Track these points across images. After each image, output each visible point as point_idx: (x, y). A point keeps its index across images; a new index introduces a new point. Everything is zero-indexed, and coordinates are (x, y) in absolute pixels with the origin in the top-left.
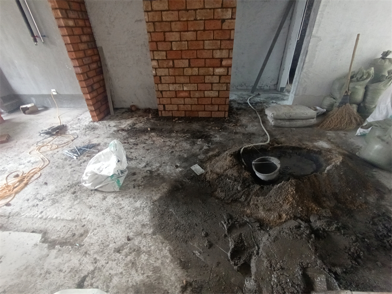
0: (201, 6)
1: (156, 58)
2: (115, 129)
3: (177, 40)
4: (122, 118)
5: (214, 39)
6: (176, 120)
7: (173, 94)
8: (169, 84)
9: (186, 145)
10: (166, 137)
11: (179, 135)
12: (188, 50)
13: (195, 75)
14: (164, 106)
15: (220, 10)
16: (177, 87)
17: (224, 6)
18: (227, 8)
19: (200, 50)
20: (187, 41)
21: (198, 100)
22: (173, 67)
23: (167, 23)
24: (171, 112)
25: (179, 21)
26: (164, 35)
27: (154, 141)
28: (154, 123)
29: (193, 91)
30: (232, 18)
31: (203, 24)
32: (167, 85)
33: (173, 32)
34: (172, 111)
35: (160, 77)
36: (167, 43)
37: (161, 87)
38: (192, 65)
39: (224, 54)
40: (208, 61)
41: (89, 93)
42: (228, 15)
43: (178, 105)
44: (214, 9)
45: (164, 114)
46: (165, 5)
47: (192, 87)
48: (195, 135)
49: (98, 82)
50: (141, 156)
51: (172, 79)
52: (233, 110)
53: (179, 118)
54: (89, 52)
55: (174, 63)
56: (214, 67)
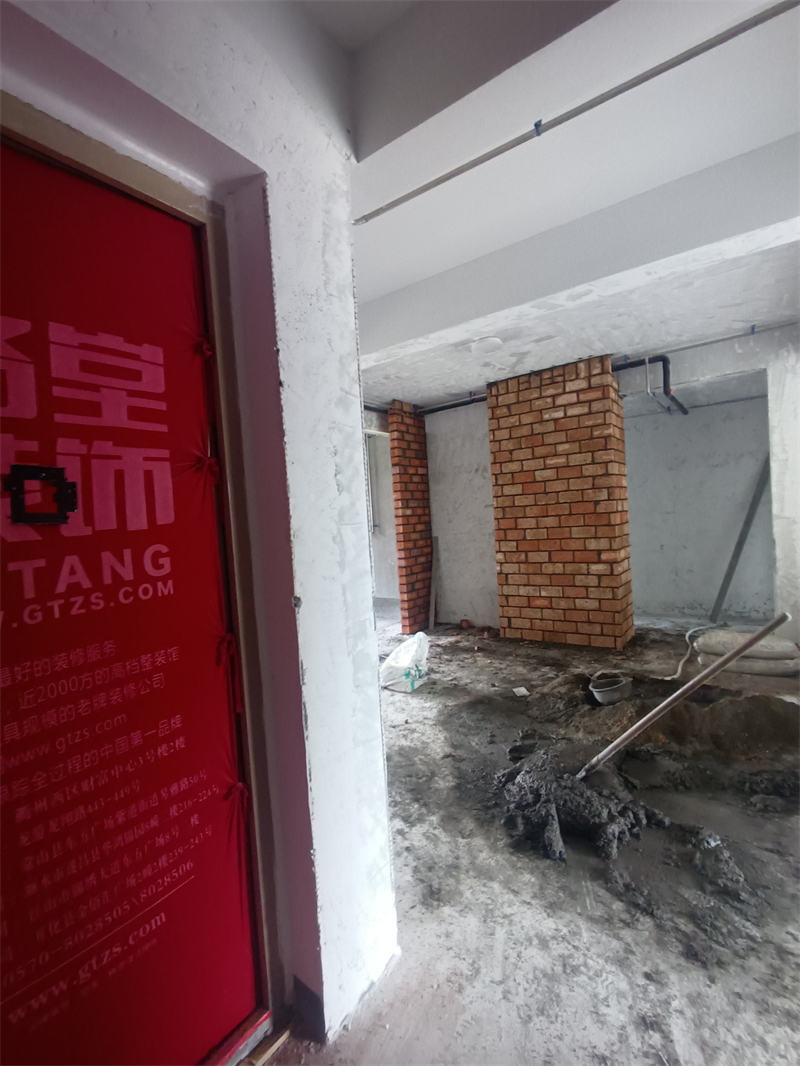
0: (565, 488)
1: (503, 550)
2: (430, 644)
3: (533, 527)
4: (442, 634)
5: (585, 526)
6: (525, 644)
7: (524, 602)
8: (518, 585)
9: (522, 670)
10: (497, 659)
11: (518, 659)
12: (548, 539)
13: (559, 574)
14: (509, 618)
15: (590, 491)
16: (531, 592)
17: (595, 486)
18: (600, 488)
19: (565, 539)
20: (545, 528)
21: (564, 614)
22: (526, 562)
23: (520, 508)
24: (519, 631)
25: (536, 505)
26: (516, 522)
27: (476, 661)
28: (487, 643)
29: (555, 597)
30: (609, 500)
31: (569, 507)
32: (516, 587)
33: (527, 517)
34: (521, 629)
35: (507, 575)
36: (519, 531)
37: (506, 590)
38: (554, 559)
39: (603, 544)
40: (578, 554)
41: (408, 592)
42: (604, 495)
43: (532, 619)
44: (582, 490)
45: (509, 634)
46: (518, 489)
47: (554, 592)
48: (543, 662)
49: (423, 580)
50: (451, 671)
51: (524, 579)
52: (640, 641)
53: (531, 642)
54: (421, 543)
55: (526, 556)
56: (588, 563)
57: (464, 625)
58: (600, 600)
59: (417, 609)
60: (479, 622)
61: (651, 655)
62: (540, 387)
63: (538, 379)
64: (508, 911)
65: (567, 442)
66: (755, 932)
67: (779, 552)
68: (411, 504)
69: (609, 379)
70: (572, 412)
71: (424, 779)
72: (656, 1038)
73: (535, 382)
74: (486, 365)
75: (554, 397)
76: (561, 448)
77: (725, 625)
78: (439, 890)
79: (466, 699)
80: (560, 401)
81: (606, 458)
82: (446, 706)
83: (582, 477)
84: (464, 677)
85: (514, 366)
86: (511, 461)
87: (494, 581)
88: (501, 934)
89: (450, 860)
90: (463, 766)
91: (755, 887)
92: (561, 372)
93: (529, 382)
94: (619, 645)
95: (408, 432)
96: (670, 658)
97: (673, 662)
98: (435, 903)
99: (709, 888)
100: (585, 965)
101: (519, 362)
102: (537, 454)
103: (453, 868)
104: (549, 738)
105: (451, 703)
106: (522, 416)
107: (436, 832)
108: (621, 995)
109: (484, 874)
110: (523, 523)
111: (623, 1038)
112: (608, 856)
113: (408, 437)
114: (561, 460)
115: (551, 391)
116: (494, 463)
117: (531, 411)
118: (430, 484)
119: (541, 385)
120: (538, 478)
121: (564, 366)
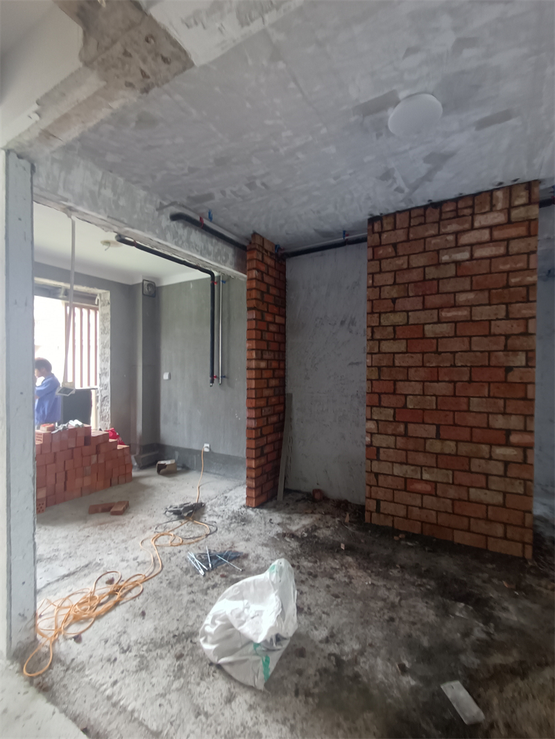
0: (465, 347)
1: (375, 417)
2: (279, 530)
3: (417, 393)
4: (294, 511)
5: (489, 397)
6: (401, 539)
7: (400, 484)
8: (392, 462)
9: (426, 611)
10: (378, 574)
11: (407, 576)
12: (436, 409)
13: (449, 455)
14: (378, 502)
15: (501, 353)
16: (409, 472)
17: (509, 348)
18: (515, 351)
19: (460, 411)
20: (434, 395)
21: (453, 505)
22: (405, 435)
23: (401, 369)
24: (390, 518)
25: (423, 366)
26: (395, 385)
27: (350, 578)
28: (353, 534)
29: (442, 483)
30: (527, 366)
31: (468, 372)
32: (390, 464)
33: (411, 381)
34: (393, 516)
35: (378, 448)
36: (398, 397)
37: (376, 467)
38: (443, 435)
39: (515, 422)
40: (476, 431)
41: (256, 458)
42: (521, 359)
43: (407, 506)
44: (489, 352)
45: (376, 520)
46: (401, 346)
47: (441, 476)
48: (448, 589)
49: (273, 442)
51: (401, 456)
53: (409, 536)
54: (273, 400)
55: (406, 428)
56: (491, 445)
57: (317, 496)
58: (505, 494)
59: (265, 476)
60: (335, 493)
62: (438, 222)
63: (438, 211)
65: (471, 291)
68: (266, 356)
69: (535, 211)
70: (479, 253)
73: (433, 215)
74: (386, 176)
75: (457, 234)
76: (462, 298)
80: (466, 239)
83: (490, 335)
86: (394, 311)
87: (360, 455)
92: (470, 203)
93: (424, 215)
94: (529, 554)
95: (268, 274)
102: (428, 304)
106: (412, 257)
110: (403, 388)
114: (462, 313)
115: (453, 227)
116: (371, 313)
117: (425, 251)
118: (288, 335)
119: (441, 219)
120: (428, 334)
121: (473, 196)
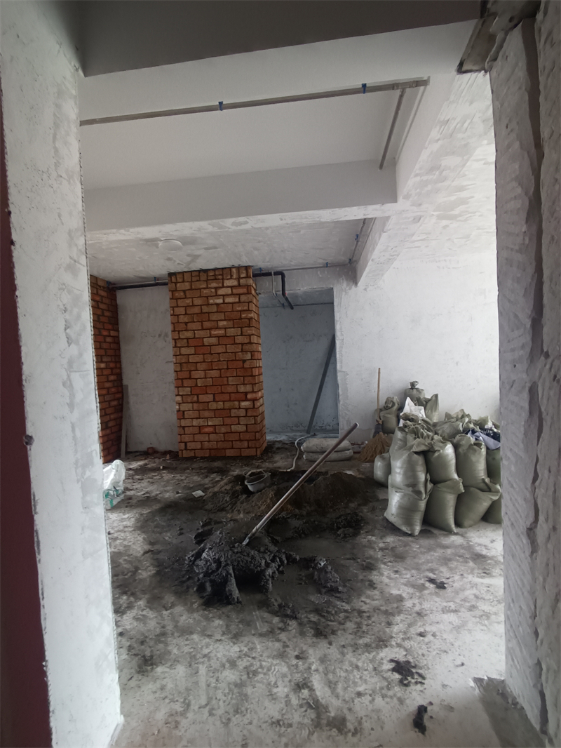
0: (224, 351)
1: (181, 394)
3: (202, 377)
5: (237, 376)
6: (197, 460)
7: (196, 430)
9: (197, 478)
10: (178, 473)
11: (194, 471)
12: (213, 385)
13: (220, 409)
14: (186, 443)
15: (240, 353)
16: (201, 423)
17: (243, 350)
18: (246, 352)
19: (224, 385)
20: (211, 378)
21: (224, 436)
22: (198, 402)
23: (193, 364)
24: (193, 451)
25: (204, 362)
26: (190, 373)
27: (162, 476)
28: (170, 463)
29: (218, 425)
30: (251, 359)
31: (226, 364)
32: (191, 420)
33: (198, 371)
34: (195, 450)
35: (184, 412)
36: (192, 380)
37: (183, 423)
38: (217, 399)
39: (249, 388)
40: (233, 395)
42: (248, 356)
43: (201, 442)
44: (235, 353)
45: (186, 454)
46: (192, 351)
47: (217, 421)
48: (211, 471)
49: (115, 419)
50: (143, 487)
51: (196, 414)
52: (270, 449)
53: (202, 458)
54: (113, 390)
55: (198, 397)
56: (239, 401)
57: (150, 451)
58: (247, 425)
59: (111, 442)
60: (162, 448)
61: (277, 457)
62: (206, 281)
63: (205, 275)
64: (206, 651)
65: (225, 320)
66: (347, 607)
67: (340, 391)
68: (105, 359)
69: (251, 281)
70: (227, 300)
71: (129, 574)
72: (305, 692)
73: (203, 277)
74: (169, 259)
75: (216, 288)
76: (222, 324)
77: (315, 435)
78: (152, 657)
79: (157, 507)
80: (221, 292)
81: (249, 332)
82: (142, 515)
83: (235, 344)
84: (154, 490)
85: (189, 263)
86: (186, 330)
87: (174, 417)
88: (203, 670)
89: (158, 631)
90: (161, 556)
91: (345, 581)
92: (221, 273)
93: (199, 276)
94: (259, 453)
95: (102, 302)
96: (288, 458)
97: (290, 460)
98: (149, 668)
99: (324, 590)
100: (261, 667)
101: (192, 261)
102: (205, 327)
103: (162, 636)
104: (221, 522)
105: (146, 511)
106: (194, 299)
107: (144, 613)
108: (284, 676)
109: (186, 631)
110: (195, 375)
111: (288, 703)
112: (267, 590)
113: (102, 306)
114: (221, 332)
115: (214, 285)
116: (174, 331)
117: (201, 297)
118: (121, 344)
119: (208, 280)
120: (206, 344)
121: (223, 269)
